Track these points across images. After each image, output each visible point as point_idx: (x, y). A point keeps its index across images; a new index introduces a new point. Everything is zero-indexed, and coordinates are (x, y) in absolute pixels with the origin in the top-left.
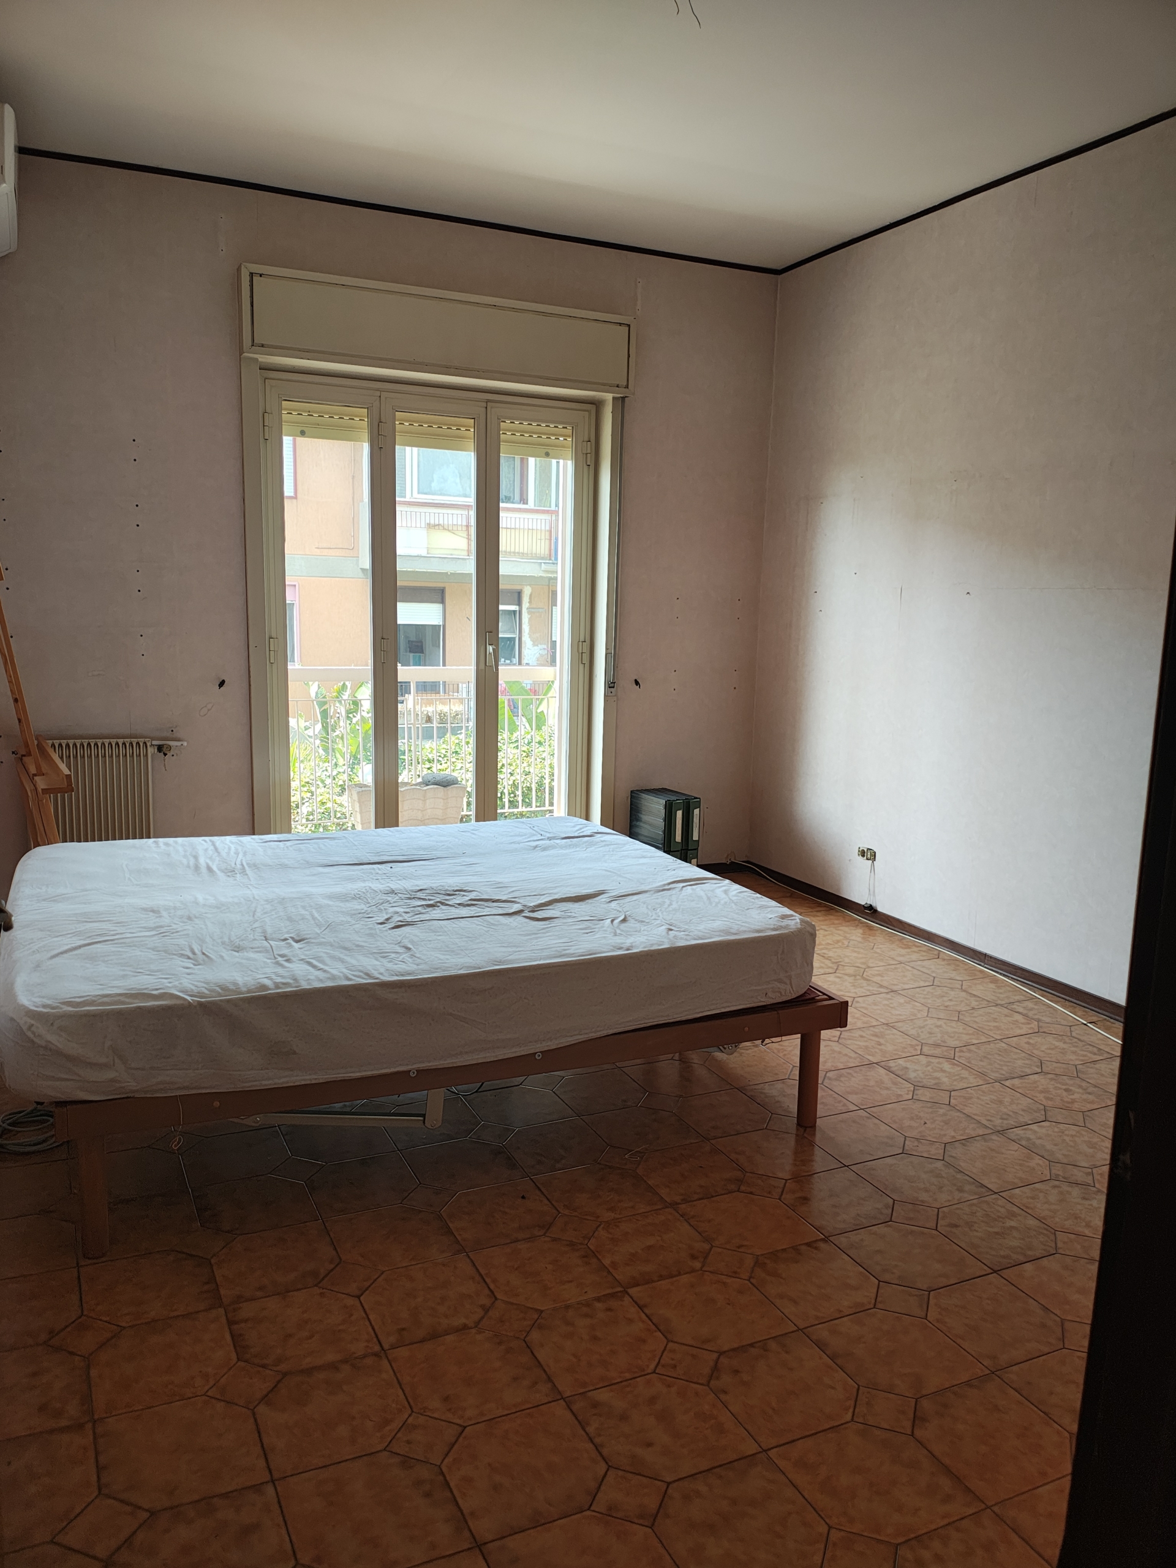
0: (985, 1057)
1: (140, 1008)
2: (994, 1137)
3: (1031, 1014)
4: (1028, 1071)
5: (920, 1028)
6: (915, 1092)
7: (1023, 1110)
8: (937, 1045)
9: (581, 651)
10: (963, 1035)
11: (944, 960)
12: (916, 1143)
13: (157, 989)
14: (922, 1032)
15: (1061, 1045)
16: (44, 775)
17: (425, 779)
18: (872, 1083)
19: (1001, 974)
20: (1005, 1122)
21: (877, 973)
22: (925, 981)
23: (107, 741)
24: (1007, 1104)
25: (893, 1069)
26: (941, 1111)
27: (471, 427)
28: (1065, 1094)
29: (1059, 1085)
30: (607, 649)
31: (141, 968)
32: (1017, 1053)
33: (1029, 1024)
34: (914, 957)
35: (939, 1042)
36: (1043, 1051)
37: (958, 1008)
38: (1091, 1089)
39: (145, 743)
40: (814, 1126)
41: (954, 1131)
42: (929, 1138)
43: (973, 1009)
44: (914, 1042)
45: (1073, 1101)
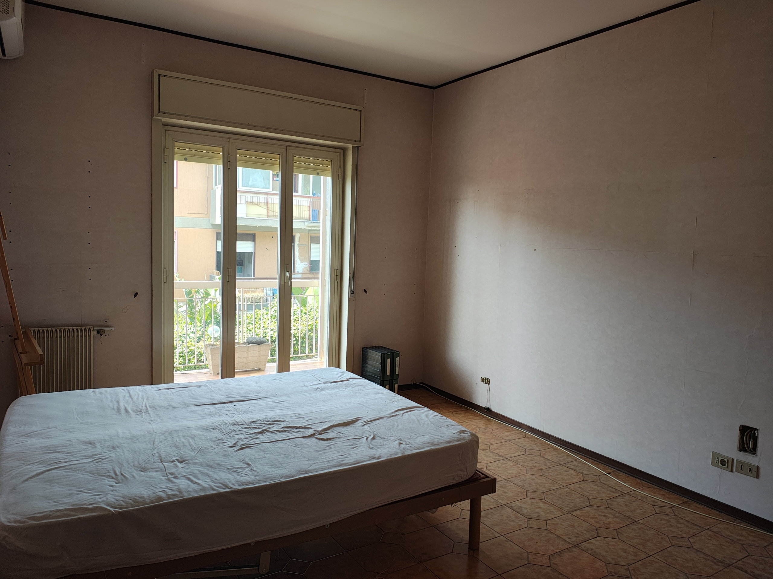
0: (560, 498)
1: (80, 518)
2: (574, 549)
3: (578, 469)
4: (583, 505)
5: (524, 481)
6: (528, 522)
7: (586, 531)
8: (534, 492)
9: (336, 275)
10: (547, 485)
11: (528, 438)
12: (534, 557)
13: (92, 504)
14: (525, 483)
15: (596, 487)
16: (26, 353)
17: (249, 341)
18: (505, 518)
19: (558, 446)
20: (578, 538)
21: (496, 447)
22: (521, 451)
23: (67, 328)
24: (576, 527)
25: (515, 508)
26: (544, 534)
27: (278, 159)
28: (604, 518)
29: (600, 513)
30: (350, 274)
31: (81, 488)
32: (575, 494)
33: (577, 475)
34: (513, 437)
35: (535, 489)
36: (588, 492)
37: (541, 468)
38: (617, 515)
39: (90, 329)
40: (478, 549)
41: (553, 546)
42: (540, 553)
43: (548, 467)
44: (522, 490)
45: (609, 523)
